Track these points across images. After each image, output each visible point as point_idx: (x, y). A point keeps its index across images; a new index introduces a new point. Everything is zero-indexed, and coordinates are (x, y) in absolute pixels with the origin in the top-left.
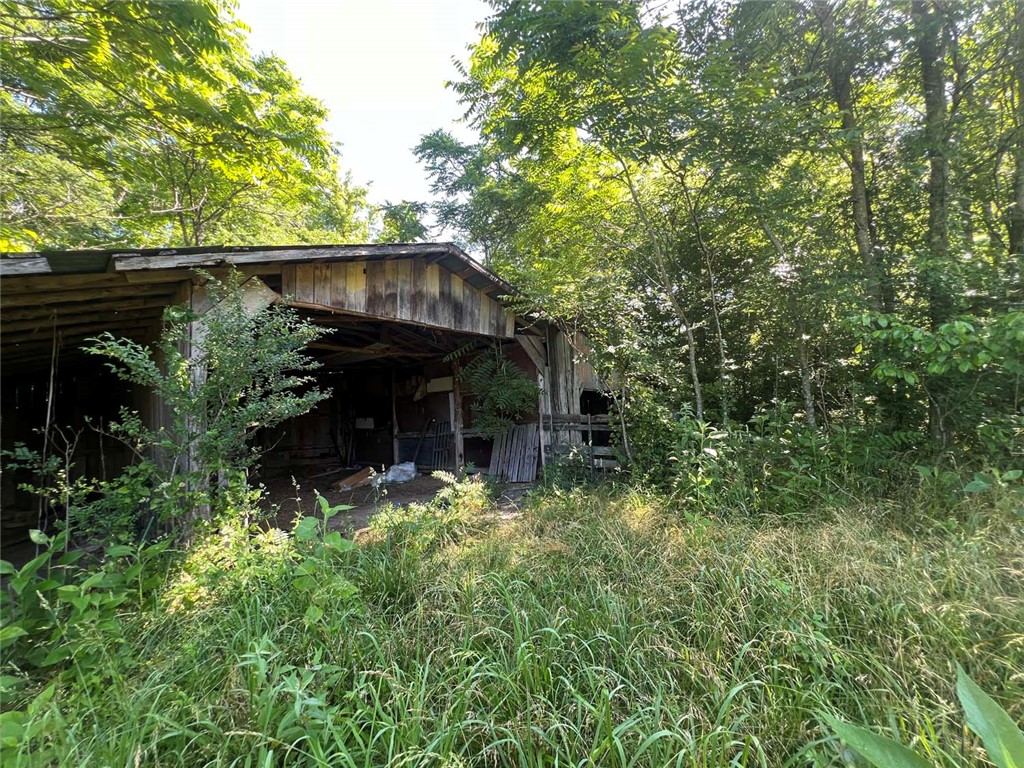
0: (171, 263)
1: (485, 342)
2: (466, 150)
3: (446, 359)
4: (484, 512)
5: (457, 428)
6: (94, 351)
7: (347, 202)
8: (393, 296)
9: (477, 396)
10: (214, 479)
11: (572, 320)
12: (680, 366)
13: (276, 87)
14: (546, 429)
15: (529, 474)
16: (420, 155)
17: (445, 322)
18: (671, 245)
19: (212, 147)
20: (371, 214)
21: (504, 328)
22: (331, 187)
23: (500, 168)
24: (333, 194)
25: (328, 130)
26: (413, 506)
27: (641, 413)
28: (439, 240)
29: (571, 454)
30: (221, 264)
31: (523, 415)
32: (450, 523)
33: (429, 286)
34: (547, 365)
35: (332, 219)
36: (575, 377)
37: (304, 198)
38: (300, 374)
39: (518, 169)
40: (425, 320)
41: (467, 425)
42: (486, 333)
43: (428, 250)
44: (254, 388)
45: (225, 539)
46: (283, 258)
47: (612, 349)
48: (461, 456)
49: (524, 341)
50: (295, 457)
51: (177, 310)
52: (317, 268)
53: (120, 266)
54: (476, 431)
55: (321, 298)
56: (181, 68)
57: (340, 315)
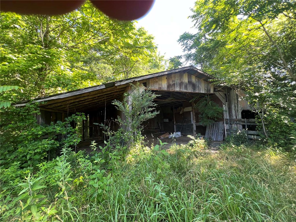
0: (125, 83)
1: (203, 95)
2: (194, 36)
3: (190, 101)
4: (205, 149)
5: (193, 122)
6: (114, 104)
7: (159, 60)
8: (174, 84)
9: (200, 112)
10: (134, 133)
11: (238, 85)
12: (293, 99)
13: (142, 35)
14: (227, 123)
15: (220, 138)
16: (179, 42)
17: (190, 90)
18: (286, 49)
19: (131, 54)
20: (165, 62)
21: (210, 90)
22: (155, 57)
23: (206, 38)
24: (156, 59)
25: (155, 42)
26: (181, 145)
27: (272, 119)
28: (186, 66)
29: (238, 133)
30: (134, 81)
31: (218, 118)
32: (194, 151)
33: (184, 79)
34: (227, 101)
35: (156, 66)
36: (239, 106)
37: (149, 61)
38: (152, 107)
39: (212, 37)
40: (184, 90)
41: (197, 121)
42: (204, 92)
43: (184, 69)
44: (142, 111)
45: (137, 148)
46: (147, 78)
47: (257, 94)
48: (195, 131)
49: (217, 94)
50: (149, 129)
51: (126, 93)
52: (154, 79)
53: (116, 85)
54: (201, 124)
55: (156, 87)
56: (125, 37)
57: (160, 91)
